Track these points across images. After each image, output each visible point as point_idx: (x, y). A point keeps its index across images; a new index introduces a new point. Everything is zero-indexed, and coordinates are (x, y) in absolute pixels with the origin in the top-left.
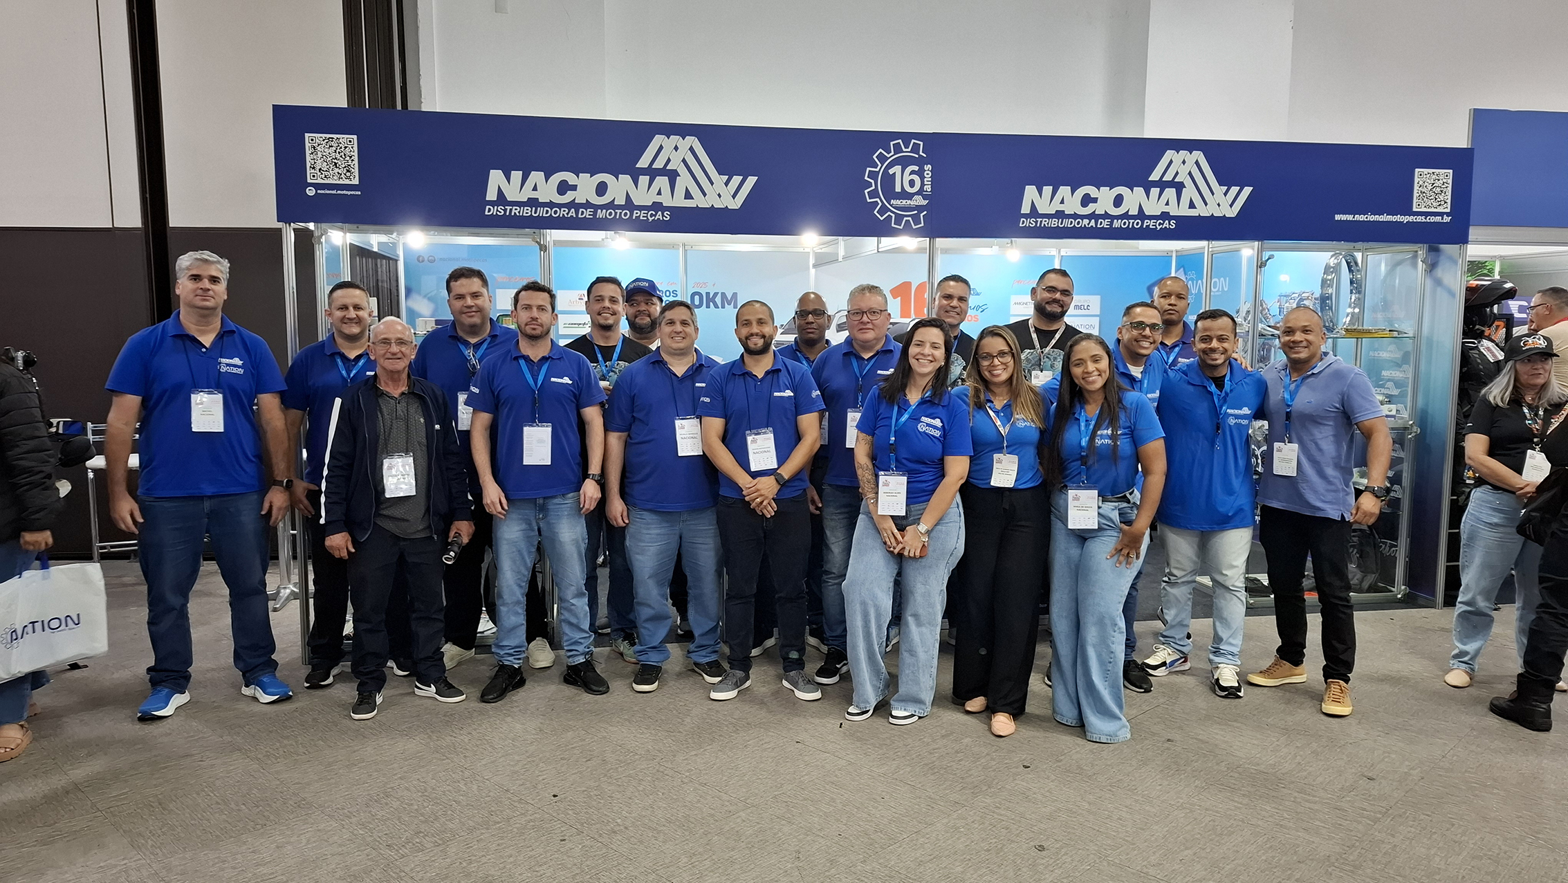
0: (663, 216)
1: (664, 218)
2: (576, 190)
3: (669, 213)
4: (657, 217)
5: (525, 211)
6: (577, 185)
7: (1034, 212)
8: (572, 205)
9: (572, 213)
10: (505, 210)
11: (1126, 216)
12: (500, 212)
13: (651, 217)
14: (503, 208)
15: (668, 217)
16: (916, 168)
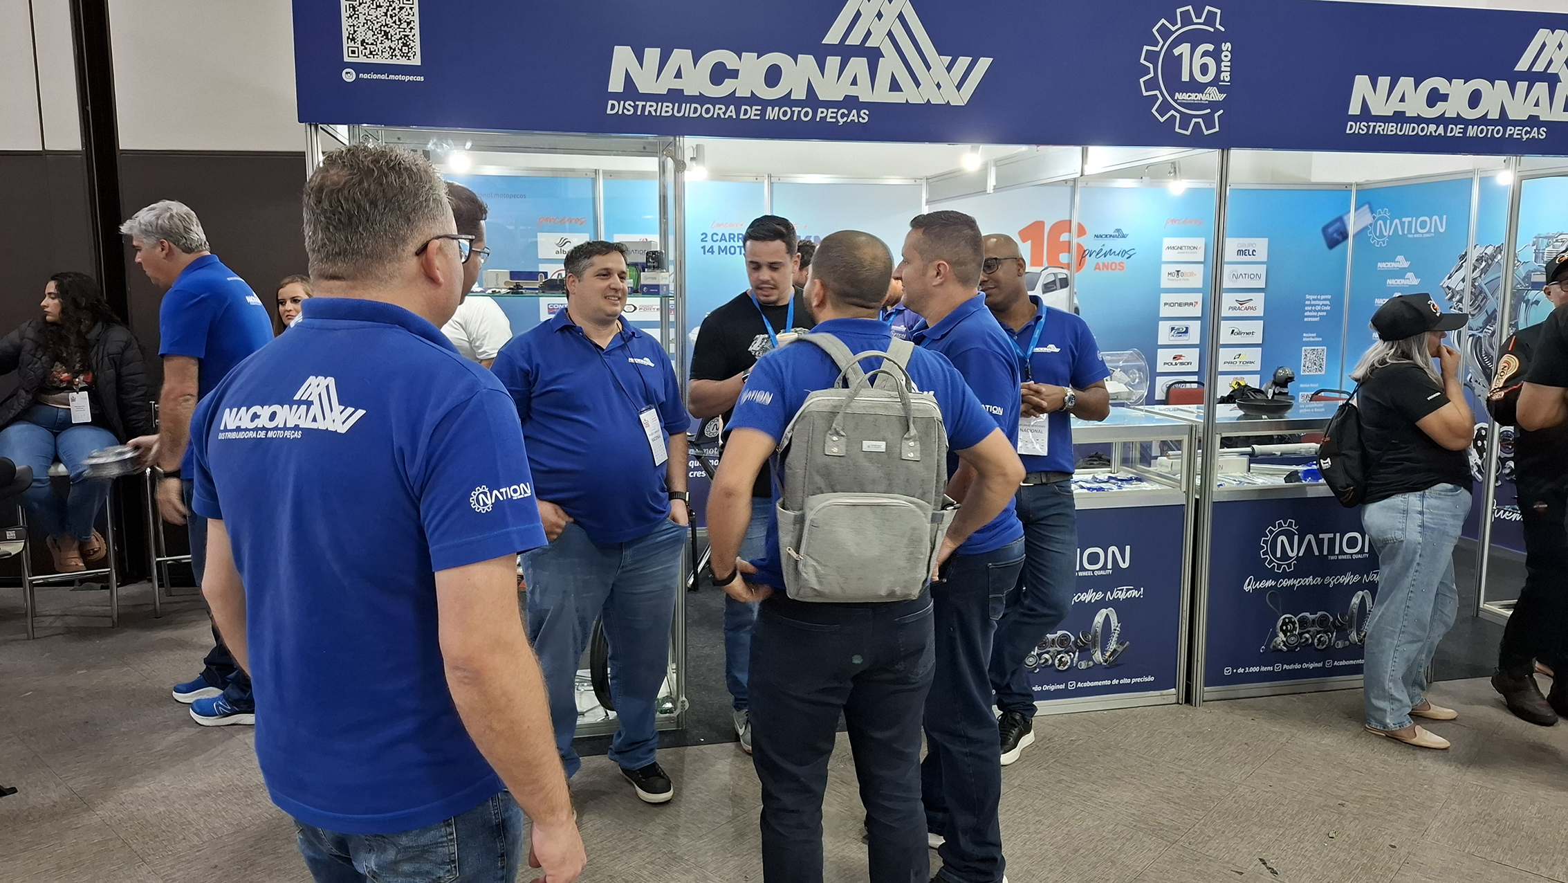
0: (859, 116)
1: (860, 119)
2: (737, 78)
3: (867, 113)
4: (851, 118)
5: (664, 109)
6: (738, 70)
7: (1366, 115)
8: (731, 99)
9: (732, 110)
10: (636, 107)
11: (1483, 121)
12: (629, 110)
13: (842, 118)
14: (633, 104)
15: (867, 118)
16: (1210, 47)
